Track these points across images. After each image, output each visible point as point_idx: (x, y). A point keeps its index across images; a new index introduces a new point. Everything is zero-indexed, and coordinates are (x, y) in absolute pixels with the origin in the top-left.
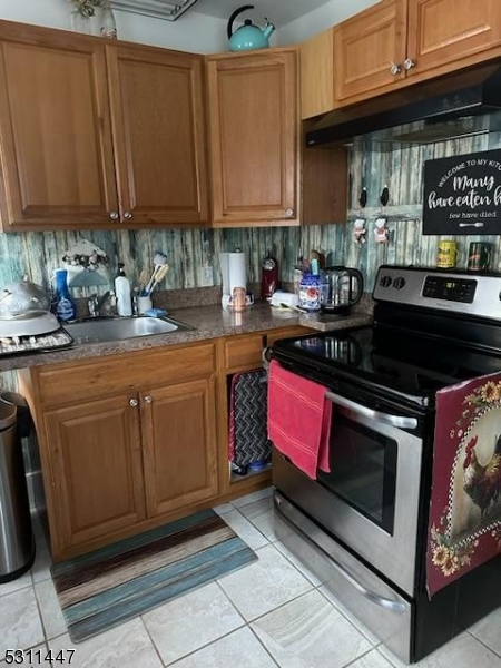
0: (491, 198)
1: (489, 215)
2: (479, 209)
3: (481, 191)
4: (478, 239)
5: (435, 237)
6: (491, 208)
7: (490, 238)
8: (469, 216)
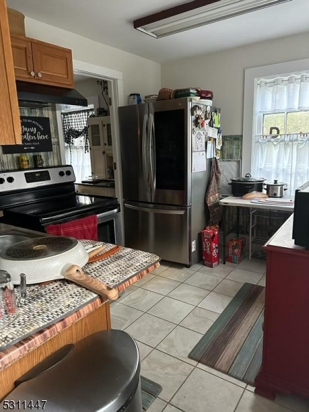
0: (36, 137)
1: (36, 144)
2: (32, 141)
3: (31, 134)
4: (32, 154)
5: (10, 155)
6: (37, 141)
7: (37, 153)
8: (28, 144)
